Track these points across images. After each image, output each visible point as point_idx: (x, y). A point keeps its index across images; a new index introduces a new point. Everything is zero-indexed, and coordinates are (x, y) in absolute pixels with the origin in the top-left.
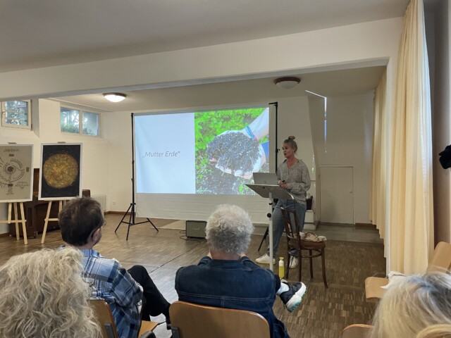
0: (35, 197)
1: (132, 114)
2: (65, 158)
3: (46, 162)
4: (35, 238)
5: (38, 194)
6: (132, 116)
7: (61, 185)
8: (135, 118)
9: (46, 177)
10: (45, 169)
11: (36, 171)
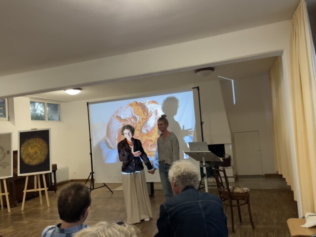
0: (15, 174)
1: (88, 103)
2: (37, 142)
3: (23, 145)
4: (16, 206)
5: (17, 171)
6: (88, 105)
7: (35, 162)
8: (90, 106)
9: (23, 157)
10: (22, 151)
11: (15, 153)
